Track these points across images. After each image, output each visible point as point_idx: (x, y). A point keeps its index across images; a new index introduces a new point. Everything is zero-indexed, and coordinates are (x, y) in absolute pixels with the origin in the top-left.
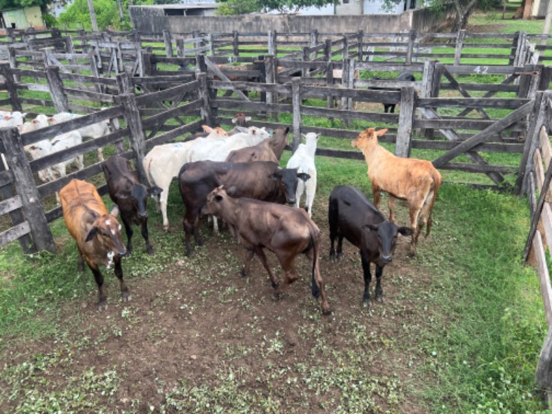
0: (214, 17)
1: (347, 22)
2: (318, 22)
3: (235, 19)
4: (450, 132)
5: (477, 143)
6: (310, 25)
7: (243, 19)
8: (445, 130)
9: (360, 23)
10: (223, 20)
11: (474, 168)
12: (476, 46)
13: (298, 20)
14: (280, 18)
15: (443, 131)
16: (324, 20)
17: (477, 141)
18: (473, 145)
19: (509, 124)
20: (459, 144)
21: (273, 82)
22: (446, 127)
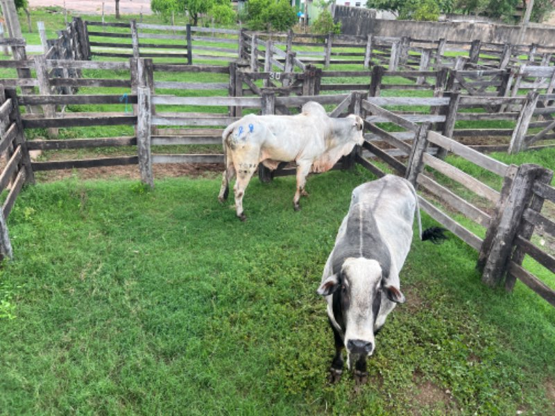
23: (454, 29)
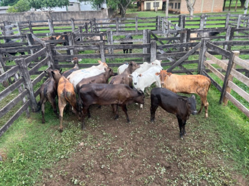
0: (7, 14)
1: (79, 14)
2: (65, 15)
3: (20, 14)
4: (171, 58)
5: (182, 61)
6: (61, 16)
7: (24, 14)
8: (169, 58)
9: (85, 14)
10: (13, 15)
11: (181, 71)
12: (143, 22)
13: (54, 14)
14: (45, 13)
15: (168, 58)
16: (68, 14)
17: (182, 60)
18: (181, 62)
19: (193, 52)
20: (174, 63)
21: (73, 45)
22: (169, 57)
23: (23, 16)
